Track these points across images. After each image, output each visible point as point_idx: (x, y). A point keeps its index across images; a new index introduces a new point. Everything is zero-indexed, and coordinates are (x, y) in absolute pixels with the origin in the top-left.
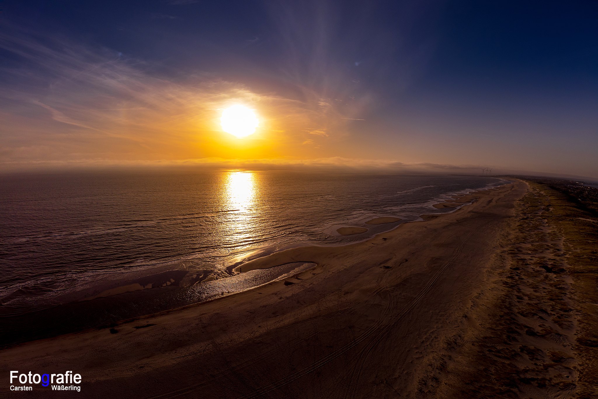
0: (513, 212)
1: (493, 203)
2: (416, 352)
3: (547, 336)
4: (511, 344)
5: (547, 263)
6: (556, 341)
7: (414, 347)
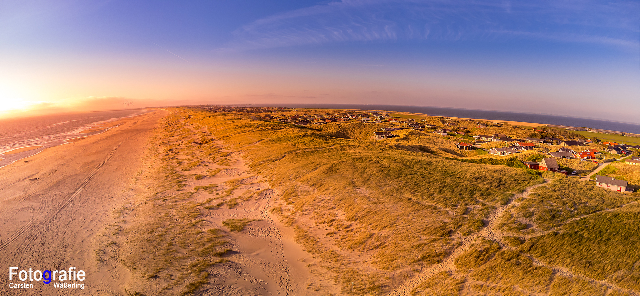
0: (158, 125)
1: (139, 123)
2: (86, 232)
3: (217, 174)
4: (185, 190)
5: (197, 140)
6: (229, 175)
7: (82, 228)
